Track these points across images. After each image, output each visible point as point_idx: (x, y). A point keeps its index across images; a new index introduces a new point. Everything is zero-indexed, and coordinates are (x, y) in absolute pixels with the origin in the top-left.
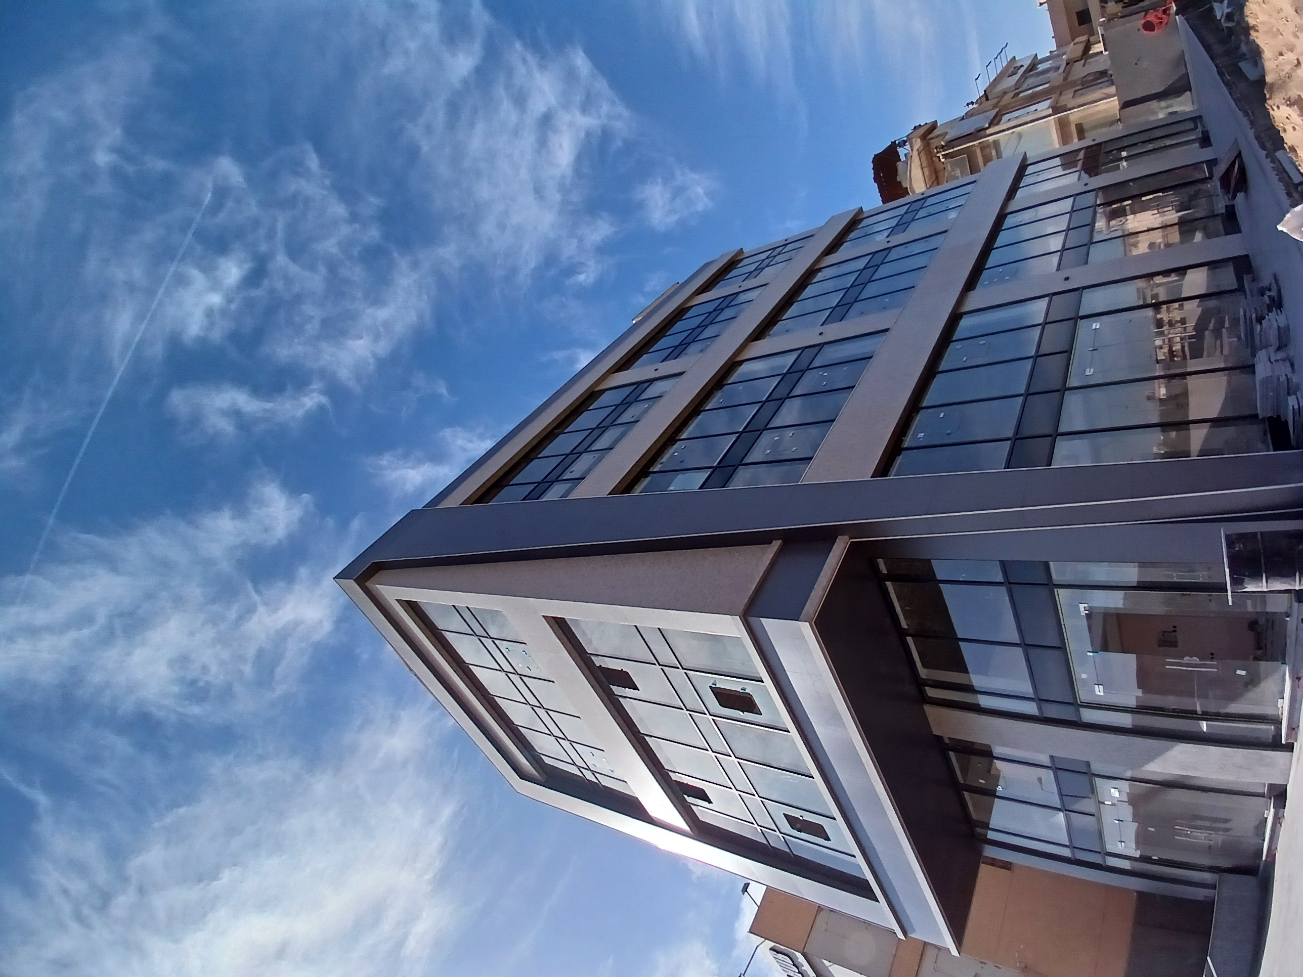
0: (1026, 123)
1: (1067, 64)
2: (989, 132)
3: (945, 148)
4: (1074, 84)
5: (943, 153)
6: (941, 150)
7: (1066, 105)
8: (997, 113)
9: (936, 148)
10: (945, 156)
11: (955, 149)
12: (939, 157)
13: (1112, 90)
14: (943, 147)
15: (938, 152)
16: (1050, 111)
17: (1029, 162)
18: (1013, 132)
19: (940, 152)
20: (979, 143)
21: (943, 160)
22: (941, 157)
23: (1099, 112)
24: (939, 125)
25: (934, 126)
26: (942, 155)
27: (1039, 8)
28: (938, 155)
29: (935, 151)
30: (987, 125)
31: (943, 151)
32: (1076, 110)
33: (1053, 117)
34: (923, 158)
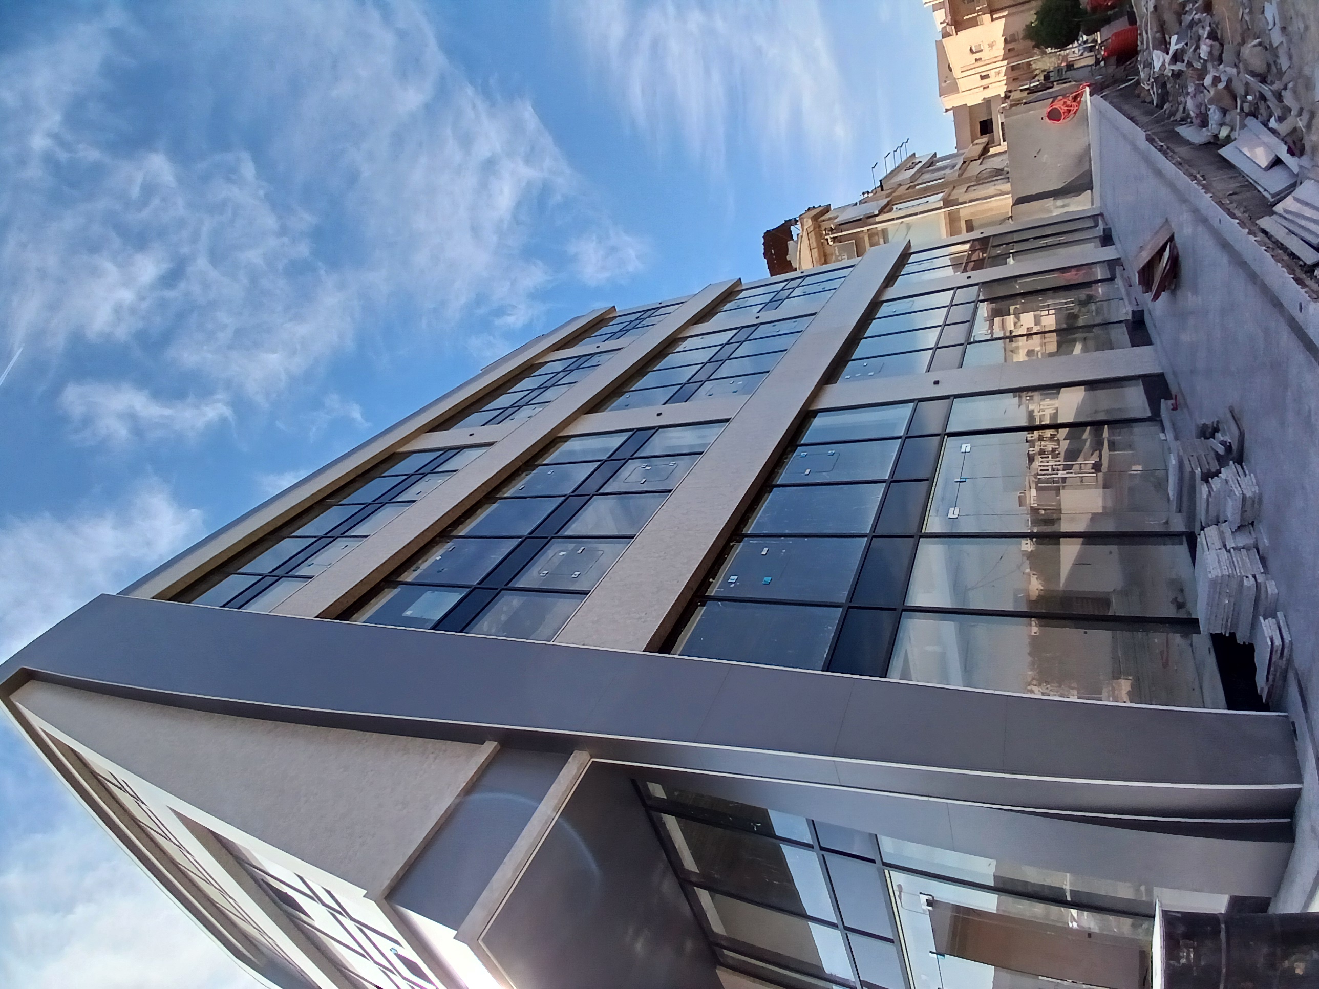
0: (916, 214)
1: (964, 162)
2: (878, 219)
3: (834, 231)
4: (969, 179)
5: (832, 236)
6: (830, 233)
7: (957, 199)
8: (888, 202)
9: (825, 230)
10: (834, 239)
11: (844, 233)
12: (827, 239)
13: (1007, 187)
14: (831, 230)
15: (826, 235)
16: (941, 204)
17: (912, 251)
18: (902, 222)
19: (829, 234)
20: (868, 230)
21: (831, 243)
22: (829, 240)
23: (991, 210)
24: (832, 209)
25: (827, 209)
26: (831, 238)
27: (944, 114)
28: (826, 237)
29: (824, 232)
30: (877, 213)
31: (832, 234)
32: (967, 205)
33: (943, 210)
34: (813, 240)
